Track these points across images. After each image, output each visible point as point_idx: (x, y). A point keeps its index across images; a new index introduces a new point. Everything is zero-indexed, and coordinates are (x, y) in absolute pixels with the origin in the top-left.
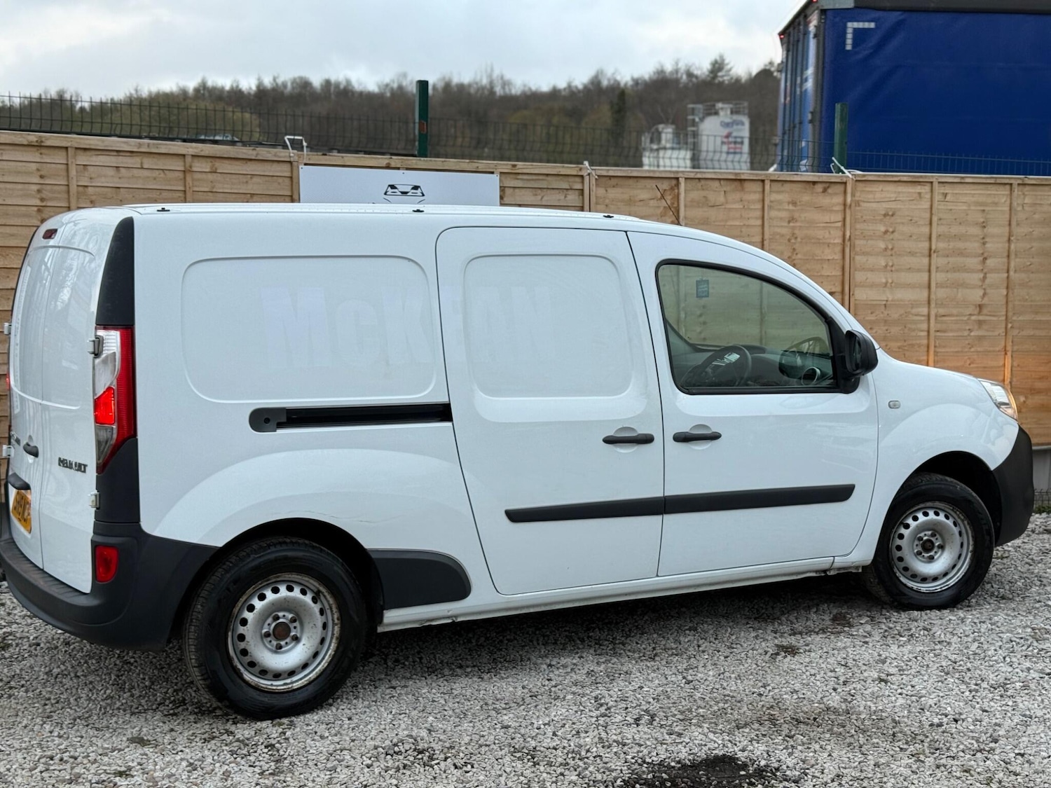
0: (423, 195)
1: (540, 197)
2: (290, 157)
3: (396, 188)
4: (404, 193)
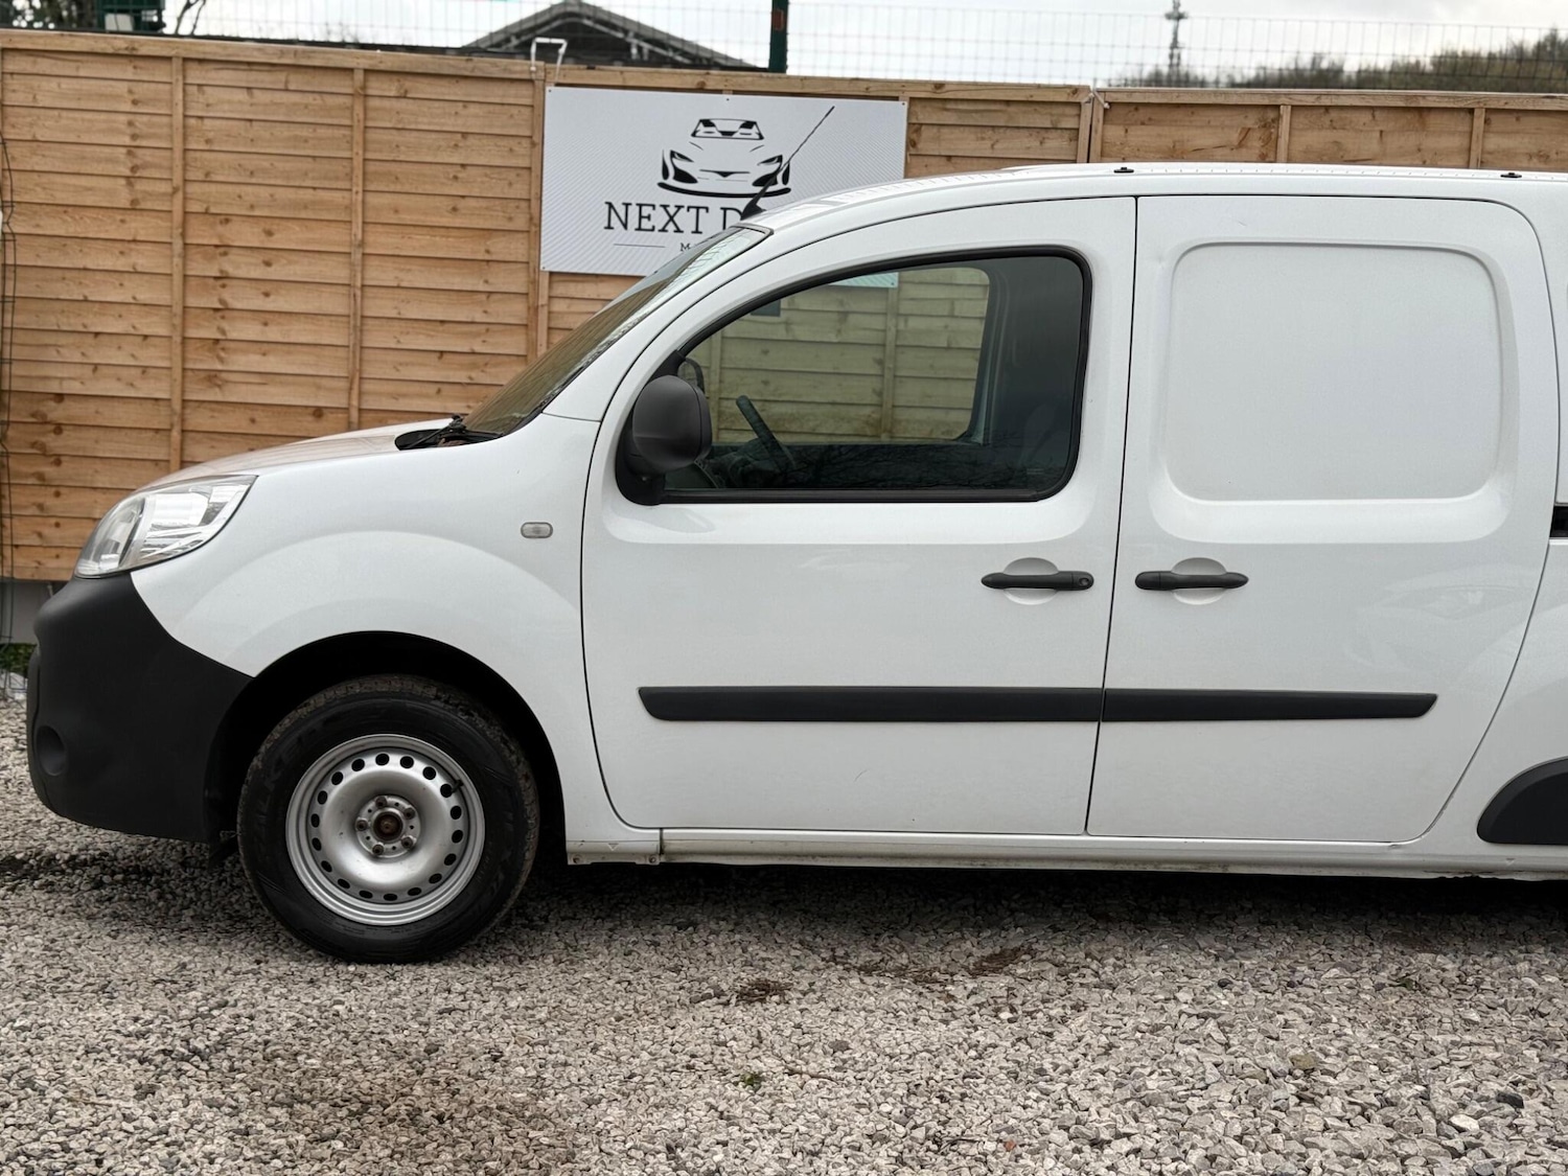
0: (761, 138)
1: (988, 144)
2: (531, 72)
3: (712, 125)
4: (727, 134)
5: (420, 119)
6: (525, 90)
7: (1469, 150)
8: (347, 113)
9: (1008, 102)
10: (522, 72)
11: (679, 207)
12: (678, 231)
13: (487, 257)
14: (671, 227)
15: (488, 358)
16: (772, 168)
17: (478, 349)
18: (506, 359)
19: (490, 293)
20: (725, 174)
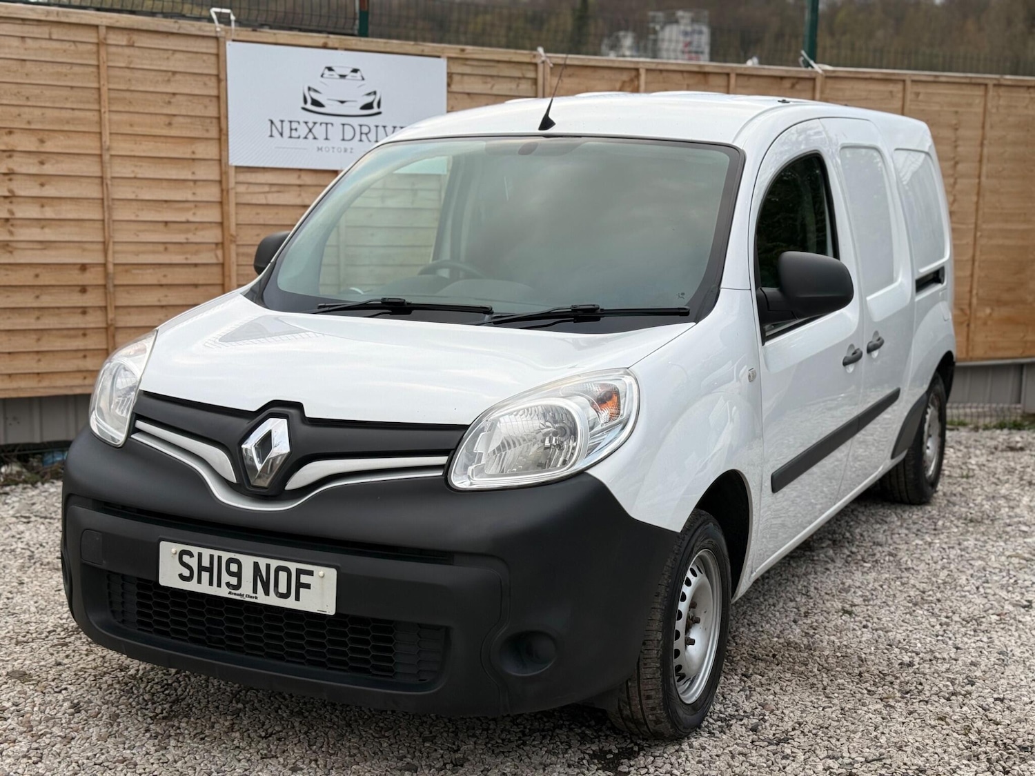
0: (363, 79)
1: (489, 86)
2: (217, 32)
3: (333, 70)
4: (343, 76)
5: (144, 62)
6: (212, 44)
8: (94, 56)
10: (210, 31)
11: (315, 123)
12: (315, 138)
13: (194, 157)
14: (310, 136)
15: (197, 225)
16: (369, 100)
17: (190, 219)
18: (209, 225)
19: (195, 181)
20: (342, 102)
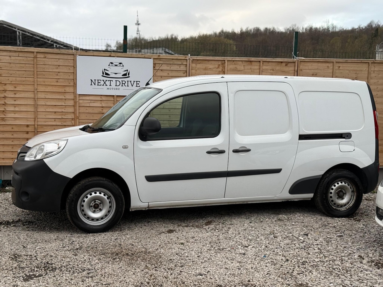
0: (123, 66)
1: (169, 67)
2: (73, 53)
3: (113, 64)
4: (116, 65)
5: (49, 62)
6: (72, 56)
7: (260, 69)
8: (33, 61)
9: (173, 59)
10: (71, 53)
11: (106, 80)
12: (106, 85)
13: (65, 91)
14: (105, 85)
15: (65, 113)
16: (125, 72)
17: (63, 111)
18: (70, 113)
19: (65, 99)
20: (116, 74)
